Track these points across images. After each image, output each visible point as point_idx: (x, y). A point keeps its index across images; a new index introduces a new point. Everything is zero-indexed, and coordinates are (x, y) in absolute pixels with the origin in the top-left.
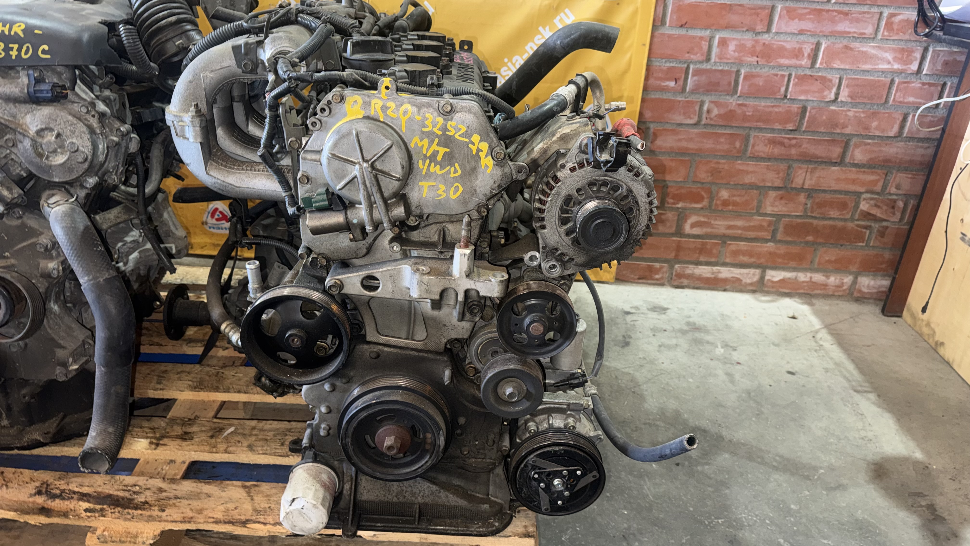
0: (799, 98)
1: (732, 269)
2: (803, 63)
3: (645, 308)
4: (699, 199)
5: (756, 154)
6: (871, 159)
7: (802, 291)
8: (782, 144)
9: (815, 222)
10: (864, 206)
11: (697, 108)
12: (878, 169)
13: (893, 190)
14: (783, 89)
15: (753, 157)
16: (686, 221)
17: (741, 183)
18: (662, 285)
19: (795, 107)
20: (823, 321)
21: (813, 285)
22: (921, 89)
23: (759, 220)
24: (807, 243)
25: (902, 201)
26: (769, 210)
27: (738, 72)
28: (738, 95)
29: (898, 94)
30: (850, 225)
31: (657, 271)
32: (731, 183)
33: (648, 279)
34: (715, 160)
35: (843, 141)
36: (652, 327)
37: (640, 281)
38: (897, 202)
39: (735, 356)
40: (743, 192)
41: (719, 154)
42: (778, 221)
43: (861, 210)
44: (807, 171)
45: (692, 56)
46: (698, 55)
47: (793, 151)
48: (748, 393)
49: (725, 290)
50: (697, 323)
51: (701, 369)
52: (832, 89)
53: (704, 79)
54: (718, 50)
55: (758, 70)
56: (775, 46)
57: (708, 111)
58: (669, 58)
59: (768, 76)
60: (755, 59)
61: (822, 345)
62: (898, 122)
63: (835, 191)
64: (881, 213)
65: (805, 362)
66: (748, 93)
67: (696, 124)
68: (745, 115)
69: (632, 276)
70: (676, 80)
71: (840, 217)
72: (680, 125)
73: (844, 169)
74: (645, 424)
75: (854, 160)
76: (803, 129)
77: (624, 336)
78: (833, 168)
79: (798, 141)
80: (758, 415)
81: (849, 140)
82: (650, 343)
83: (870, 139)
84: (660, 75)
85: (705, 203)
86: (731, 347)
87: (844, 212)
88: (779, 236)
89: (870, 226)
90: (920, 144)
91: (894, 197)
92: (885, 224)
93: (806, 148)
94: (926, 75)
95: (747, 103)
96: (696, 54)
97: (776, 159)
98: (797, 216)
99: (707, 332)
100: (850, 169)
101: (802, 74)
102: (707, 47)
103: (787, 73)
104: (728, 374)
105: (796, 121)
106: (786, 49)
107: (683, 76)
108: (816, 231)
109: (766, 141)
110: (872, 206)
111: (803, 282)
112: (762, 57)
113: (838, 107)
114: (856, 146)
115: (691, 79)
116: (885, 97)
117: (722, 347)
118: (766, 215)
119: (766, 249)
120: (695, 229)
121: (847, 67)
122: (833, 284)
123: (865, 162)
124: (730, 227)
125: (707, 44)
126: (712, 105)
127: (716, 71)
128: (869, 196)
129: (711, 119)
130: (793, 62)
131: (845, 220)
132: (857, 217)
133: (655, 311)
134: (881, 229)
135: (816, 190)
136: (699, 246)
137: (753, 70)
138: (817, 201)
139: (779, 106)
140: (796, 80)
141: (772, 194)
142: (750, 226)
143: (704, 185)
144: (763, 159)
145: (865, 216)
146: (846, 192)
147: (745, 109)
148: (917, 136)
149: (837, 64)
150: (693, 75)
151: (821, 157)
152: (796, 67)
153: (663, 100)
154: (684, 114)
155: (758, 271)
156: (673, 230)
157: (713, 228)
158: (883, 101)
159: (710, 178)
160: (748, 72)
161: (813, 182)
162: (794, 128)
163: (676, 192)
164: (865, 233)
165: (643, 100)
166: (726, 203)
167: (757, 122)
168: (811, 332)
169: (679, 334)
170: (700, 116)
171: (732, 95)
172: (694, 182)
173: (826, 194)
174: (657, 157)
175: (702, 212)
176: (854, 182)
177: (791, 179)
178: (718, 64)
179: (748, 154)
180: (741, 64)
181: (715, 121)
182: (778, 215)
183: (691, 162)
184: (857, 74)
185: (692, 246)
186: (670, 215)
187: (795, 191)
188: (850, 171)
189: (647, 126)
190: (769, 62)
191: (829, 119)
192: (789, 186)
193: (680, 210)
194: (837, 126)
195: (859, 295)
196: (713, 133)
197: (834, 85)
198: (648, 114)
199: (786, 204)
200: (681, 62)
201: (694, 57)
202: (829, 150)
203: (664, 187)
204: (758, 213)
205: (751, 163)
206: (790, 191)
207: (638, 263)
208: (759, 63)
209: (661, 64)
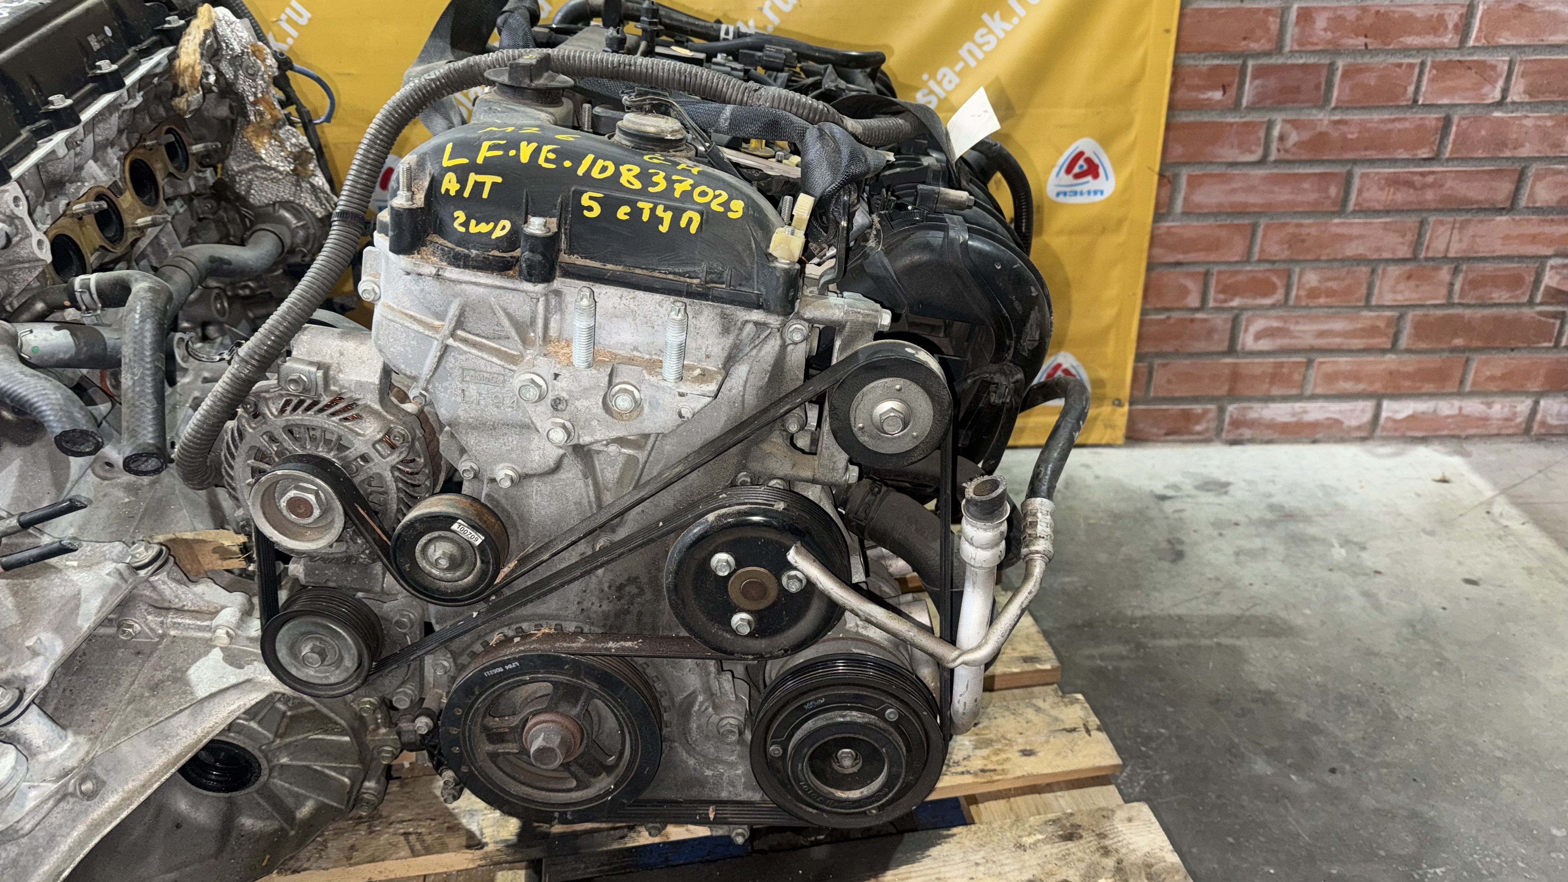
0: (1440, 102)
1: (1326, 404)
2: (1446, 40)
3: (1189, 487)
4: (1266, 288)
5: (1366, 205)
6: (1564, 198)
7: (1445, 432)
8: (1409, 184)
9: (1468, 312)
10: (1550, 279)
11: (1262, 134)
14: (1411, 89)
15: (1360, 211)
16: (1246, 330)
17: (1339, 257)
18: (1207, 441)
19: (1432, 118)
20: (1495, 484)
21: (1463, 419)
23: (1372, 318)
24: (1454, 350)
26: (1388, 299)
27: (1332, 67)
28: (1333, 104)
30: (1528, 312)
31: (1198, 418)
32: (1324, 258)
33: (1182, 434)
34: (1295, 221)
35: (1514, 171)
36: (1212, 520)
37: (1170, 438)
39: (1369, 559)
40: (1344, 272)
41: (1301, 209)
42: (1401, 317)
43: (1548, 288)
44: (1453, 228)
45: (1251, 45)
46: (1263, 41)
47: (1430, 195)
48: (1411, 624)
49: (1315, 442)
50: (1286, 506)
51: (1318, 590)
52: (1496, 81)
53: (1272, 82)
54: (1297, 30)
55: (1366, 59)
56: (1396, 16)
57: (1282, 138)
58: (1211, 50)
59: (1384, 68)
60: (1361, 40)
61: (1506, 527)
63: (1502, 258)
65: (1488, 559)
66: (1349, 102)
67: (1262, 162)
68: (1344, 138)
69: (1155, 430)
70: (1224, 88)
71: (1512, 301)
72: (1234, 164)
73: (1517, 218)
74: (1256, 701)
75: (1535, 202)
76: (1447, 155)
77: (1169, 541)
78: (1499, 218)
79: (1438, 176)
80: (1440, 664)
81: (1526, 167)
82: (1217, 550)
83: (1560, 163)
84: (1196, 81)
85: (1279, 295)
86: (1356, 543)
87: (1519, 292)
88: (1403, 342)
89: (1563, 313)
93: (1451, 188)
95: (1349, 117)
96: (1257, 41)
97: (1399, 211)
98: (1436, 306)
99: (1307, 520)
100: (1527, 217)
101: (1445, 59)
102: (1278, 26)
103: (1417, 61)
104: (1367, 594)
105: (1433, 143)
106: (1416, 19)
107: (1237, 79)
108: (1467, 328)
109: (1383, 182)
110: (1563, 278)
111: (1448, 417)
112: (1375, 37)
113: (1505, 112)
114: (1538, 177)
115: (1251, 83)
117: (1341, 546)
118: (1382, 307)
119: (1382, 367)
120: (1261, 342)
121: (1523, 42)
122: (1499, 416)
123: (1554, 204)
124: (1322, 334)
125: (1278, 20)
126: (1288, 126)
127: (1293, 66)
128: (1560, 261)
129: (1287, 151)
130: (1428, 40)
131: (1519, 305)
132: (1538, 298)
133: (1208, 490)
135: (1469, 259)
136: (1270, 371)
137: (1360, 60)
138: (1470, 276)
139: (1405, 119)
140: (1434, 72)
141: (1394, 271)
142: (1356, 330)
143: (1276, 266)
144: (1376, 213)
145: (1553, 297)
146: (1522, 258)
147: (1343, 128)
149: (1504, 39)
150: (1255, 77)
151: (1477, 202)
152: (1434, 49)
153: (1204, 125)
154: (1240, 146)
155: (1368, 406)
156: (1224, 346)
157: (1292, 337)
159: (1286, 254)
160: (1350, 65)
161: (1464, 246)
162: (1430, 155)
163: (1229, 281)
164: (1554, 324)
165: (1168, 127)
166: (1313, 293)
167: (1366, 149)
168: (1481, 504)
169: (1262, 529)
170: (1267, 148)
171: (1322, 107)
172: (1259, 261)
173: (1487, 265)
174: (1195, 223)
175: (1273, 313)
176: (1534, 239)
177: (1426, 243)
178: (1297, 55)
179: (1351, 206)
180: (1337, 51)
181: (1293, 154)
182: (1402, 306)
183: (1254, 227)
184: (1540, 54)
185: (1258, 371)
186: (1219, 322)
187: (1431, 263)
188: (1528, 221)
189: (1177, 170)
190: (1386, 44)
191: (1492, 135)
192: (1422, 255)
193: (1236, 311)
194: (1506, 146)
195: (1543, 431)
196: (1289, 175)
197: (1500, 76)
198: (1178, 151)
199: (1417, 286)
200: (1232, 56)
201: (1255, 46)
202: (1491, 189)
203: (1207, 274)
204: (1368, 306)
205: (1356, 221)
206: (1425, 264)
207: (1165, 407)
208: (1370, 47)
209: (1197, 63)
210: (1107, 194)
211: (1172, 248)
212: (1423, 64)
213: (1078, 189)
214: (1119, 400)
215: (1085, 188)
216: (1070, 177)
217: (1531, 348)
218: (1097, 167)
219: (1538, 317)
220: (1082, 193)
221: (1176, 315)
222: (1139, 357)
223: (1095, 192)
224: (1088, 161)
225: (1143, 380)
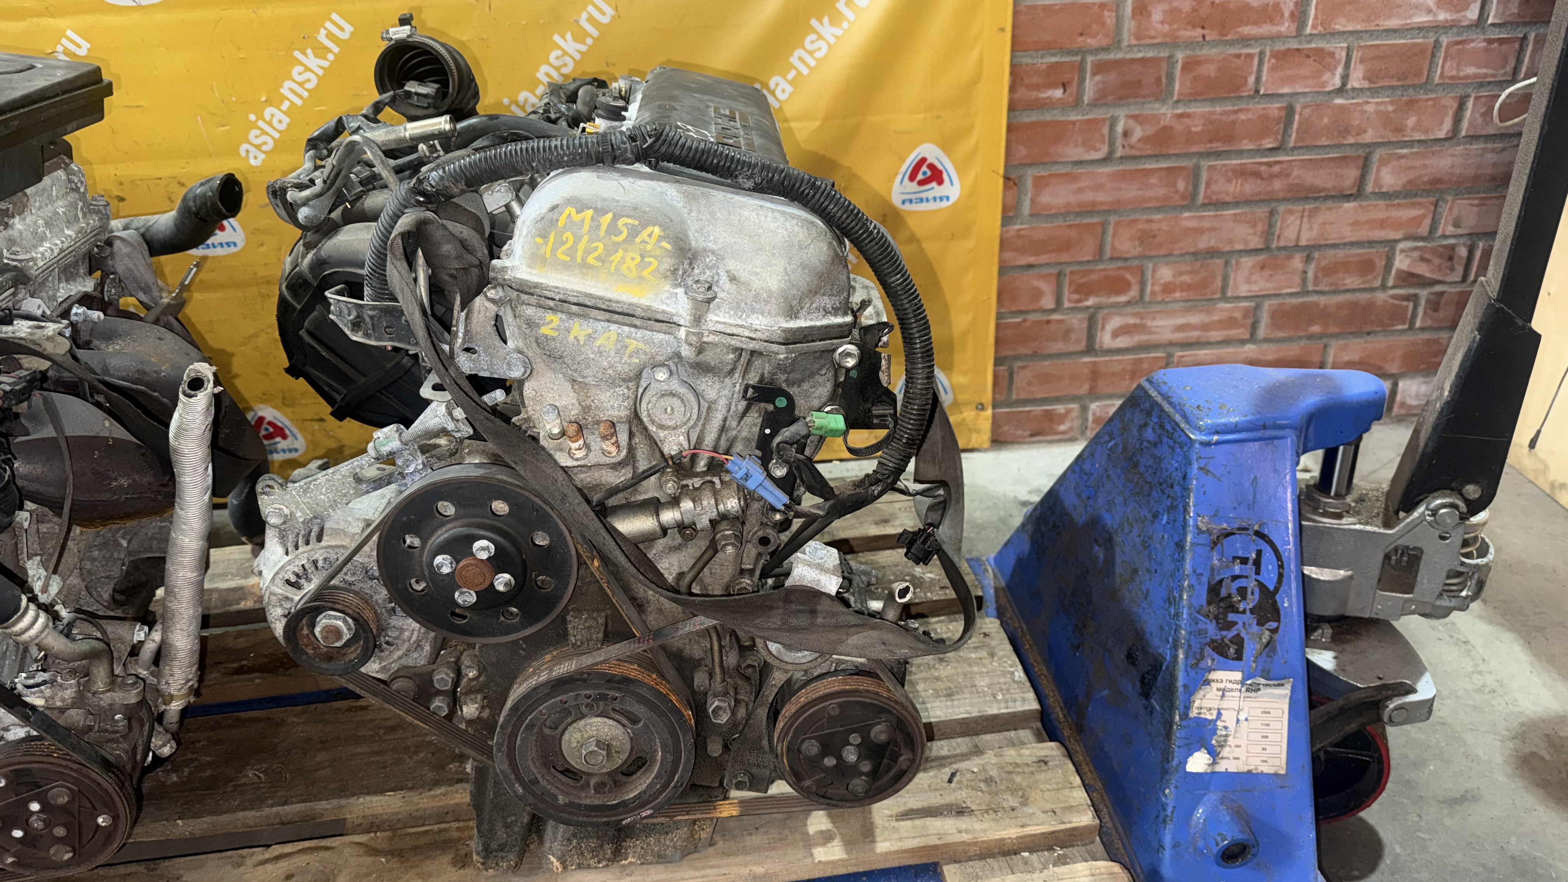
0: (1281, 91)
2: (1283, 29)
4: (1120, 286)
5: (1214, 198)
6: (1409, 182)
8: (1257, 175)
9: (1322, 300)
10: (1401, 263)
11: (1105, 131)
12: (1421, 196)
13: (1450, 230)
14: (1251, 79)
15: (1209, 204)
16: (1103, 328)
17: (1192, 250)
18: (1072, 440)
19: (1274, 108)
22: (1486, 50)
23: (1229, 309)
24: (1311, 337)
25: (1464, 245)
26: (1243, 290)
27: (1171, 60)
28: (1175, 98)
29: (1448, 65)
30: (1381, 297)
31: (1062, 418)
32: (1176, 252)
33: (1047, 435)
34: (1146, 217)
35: (1359, 157)
37: (1035, 439)
38: (1457, 249)
40: (1197, 265)
41: (1150, 205)
42: (1258, 307)
43: (1399, 271)
44: (1302, 217)
45: (1089, 41)
46: (1100, 36)
47: (1277, 185)
52: (1335, 68)
53: (1112, 77)
54: (1133, 24)
55: (1205, 51)
56: (1232, 6)
57: (1126, 134)
58: (1048, 47)
59: (1224, 59)
60: (1199, 32)
62: (1451, 113)
63: (1352, 244)
64: (1432, 271)
66: (1191, 94)
67: (1107, 159)
68: (1189, 133)
69: (1020, 432)
70: (1064, 86)
71: (1364, 286)
72: (1079, 163)
73: (1365, 203)
75: (1380, 187)
76: (1292, 144)
78: (1347, 205)
79: (1285, 166)
81: (1370, 153)
83: (1405, 147)
84: (1035, 80)
85: (1134, 292)
87: (1370, 277)
88: (1262, 332)
89: (1415, 295)
90: (1490, 146)
91: (1452, 241)
92: (1438, 288)
93: (1299, 177)
94: (1493, 25)
95: (1192, 110)
96: (1094, 36)
97: (1248, 202)
98: (1290, 295)
100: (1374, 203)
101: (1283, 48)
102: (1114, 20)
103: (1255, 51)
105: (1277, 132)
106: (1252, 9)
107: (1076, 78)
108: (1323, 315)
109: (1230, 173)
110: (1414, 261)
112: (1212, 28)
113: (1347, 99)
114: (1383, 162)
115: (1091, 79)
116: (1426, 73)
118: (1238, 298)
120: (1119, 339)
121: (1359, 27)
123: (1399, 189)
124: (1179, 328)
125: (1113, 14)
126: (1132, 122)
127: (1132, 60)
128: (1409, 244)
129: (1132, 147)
130: (1266, 29)
131: (1372, 290)
132: (1391, 282)
134: (1432, 297)
135: (1319, 247)
136: (1130, 367)
137: (1199, 52)
138: (1322, 264)
139: (1248, 110)
140: (1273, 61)
141: (1247, 262)
142: (1213, 322)
143: (1129, 263)
144: (1226, 205)
145: (1404, 280)
146: (1371, 243)
147: (1187, 121)
148: (1484, 132)
149: (1340, 26)
150: (1094, 74)
151: (1323, 189)
152: (1272, 38)
153: (1045, 124)
154: (1084, 144)
156: (1083, 345)
157: (1150, 333)
158: (1423, 80)
159: (1138, 251)
160: (1189, 57)
161: (1314, 233)
162: (1275, 145)
163: (1083, 281)
164: (1407, 307)
165: (1010, 129)
166: (1168, 288)
167: (1211, 141)
170: (1112, 144)
171: (1164, 102)
172: (1112, 259)
173: (1337, 251)
174: (1044, 225)
175: (1129, 309)
176: (1383, 224)
177: (1277, 233)
178: (1135, 49)
179: (1200, 199)
180: (1174, 44)
181: (1139, 149)
182: (1258, 296)
183: (1104, 225)
184: (1377, 38)
185: (1118, 368)
186: (1075, 321)
187: (1284, 253)
188: (1375, 206)
189: (1022, 172)
190: (1222, 35)
191: (1333, 123)
192: (1274, 245)
193: (1092, 310)
194: (1349, 133)
195: (1403, 412)
196: (1136, 170)
197: (1339, 62)
198: (1022, 152)
199: (1271, 276)
200: (1069, 53)
201: (1092, 42)
202: (1337, 176)
203: (1059, 275)
204: (1224, 298)
205: (1207, 213)
206: (1276, 253)
207: (1027, 409)
208: (1207, 39)
209: (1035, 61)
210: (953, 200)
211: (1021, 251)
212: (1262, 54)
213: (924, 195)
214: (982, 405)
215: (930, 195)
216: (915, 184)
217: (1386, 332)
218: (941, 172)
219: (1391, 301)
220: (927, 200)
221: (1032, 317)
222: (998, 361)
223: (941, 199)
224: (931, 167)
225: (1005, 383)
